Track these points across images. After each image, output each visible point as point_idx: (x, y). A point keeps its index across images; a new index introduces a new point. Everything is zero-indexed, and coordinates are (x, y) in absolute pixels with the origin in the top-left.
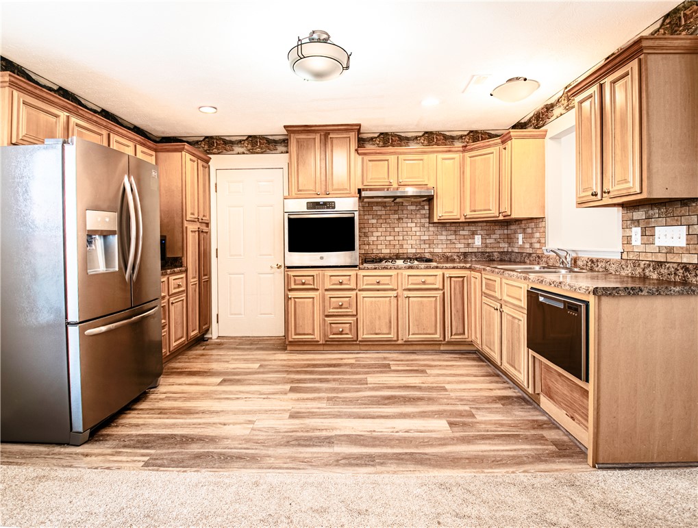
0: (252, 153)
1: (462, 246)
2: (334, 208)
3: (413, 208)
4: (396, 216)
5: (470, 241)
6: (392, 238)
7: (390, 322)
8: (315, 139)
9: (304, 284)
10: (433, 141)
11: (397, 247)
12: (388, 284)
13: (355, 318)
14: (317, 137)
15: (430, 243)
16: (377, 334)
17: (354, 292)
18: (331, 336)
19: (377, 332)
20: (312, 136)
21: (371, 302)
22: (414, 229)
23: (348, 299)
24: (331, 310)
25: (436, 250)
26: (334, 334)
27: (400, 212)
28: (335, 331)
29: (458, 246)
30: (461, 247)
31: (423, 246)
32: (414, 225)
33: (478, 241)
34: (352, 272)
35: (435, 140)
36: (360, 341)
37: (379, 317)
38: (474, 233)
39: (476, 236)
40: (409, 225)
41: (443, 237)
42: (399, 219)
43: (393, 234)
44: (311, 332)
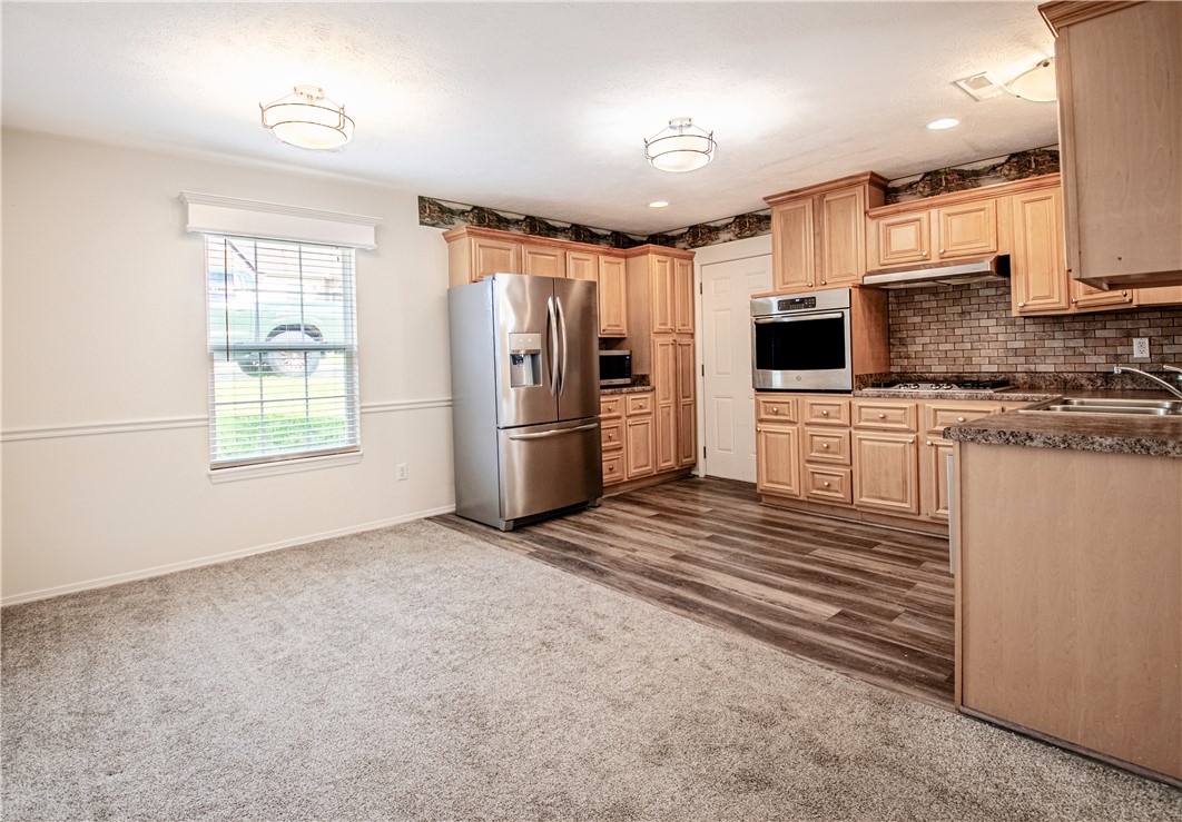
1: (1102, 359)
2: (814, 306)
3: (992, 292)
4: (958, 309)
5: (1120, 350)
6: (949, 346)
7: (905, 482)
8: (804, 207)
9: (777, 413)
10: (1030, 168)
11: (962, 361)
12: (900, 422)
13: (849, 470)
14: (808, 204)
15: (1029, 354)
16: (882, 499)
17: (847, 431)
18: (814, 492)
19: (883, 495)
20: (800, 204)
21: (873, 448)
22: (992, 330)
23: (837, 440)
24: (814, 454)
25: (1041, 368)
26: (817, 489)
27: (964, 301)
28: (818, 485)
29: (1094, 359)
30: (1098, 362)
31: (1012, 360)
32: (993, 322)
33: (1140, 349)
34: (843, 400)
35: (1033, 166)
36: (857, 505)
37: (887, 474)
38: (1129, 335)
39: (1136, 341)
40: (983, 323)
41: (1056, 344)
42: (963, 313)
43: (951, 339)
44: (786, 481)
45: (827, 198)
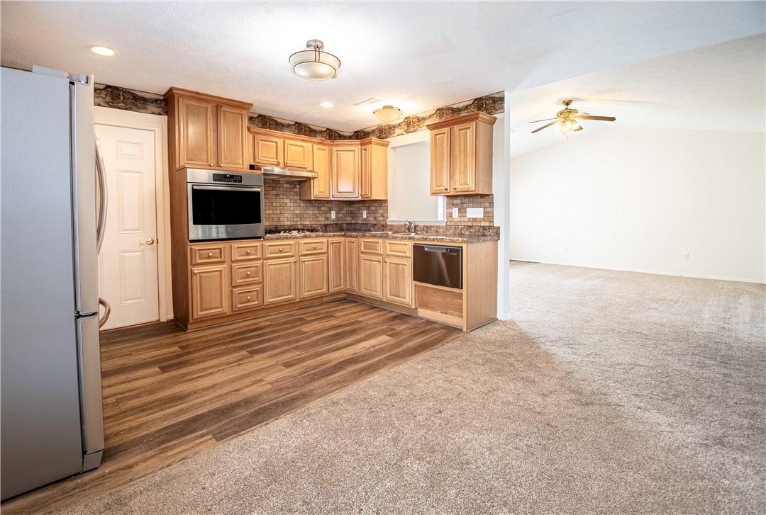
0: (112, 107)
1: (323, 219)
2: (241, 181)
3: (288, 186)
4: (274, 193)
5: (328, 215)
6: (270, 212)
7: (290, 284)
8: (207, 108)
9: (209, 257)
11: (276, 220)
12: (288, 252)
13: (261, 285)
14: (210, 107)
15: (301, 216)
16: (280, 296)
17: (260, 262)
18: (239, 306)
19: (280, 294)
20: (203, 105)
21: (276, 268)
22: (288, 205)
23: (254, 268)
24: (239, 281)
25: (306, 223)
26: (242, 303)
27: (277, 189)
28: (243, 300)
29: (321, 219)
30: (322, 220)
31: (296, 219)
32: (288, 201)
33: (333, 215)
34: (257, 243)
35: (303, 131)
36: (266, 305)
37: (282, 281)
38: (330, 210)
39: (332, 212)
40: (285, 201)
41: (310, 212)
42: (276, 195)
43: (271, 208)
44: (218, 305)
45: (223, 109)
